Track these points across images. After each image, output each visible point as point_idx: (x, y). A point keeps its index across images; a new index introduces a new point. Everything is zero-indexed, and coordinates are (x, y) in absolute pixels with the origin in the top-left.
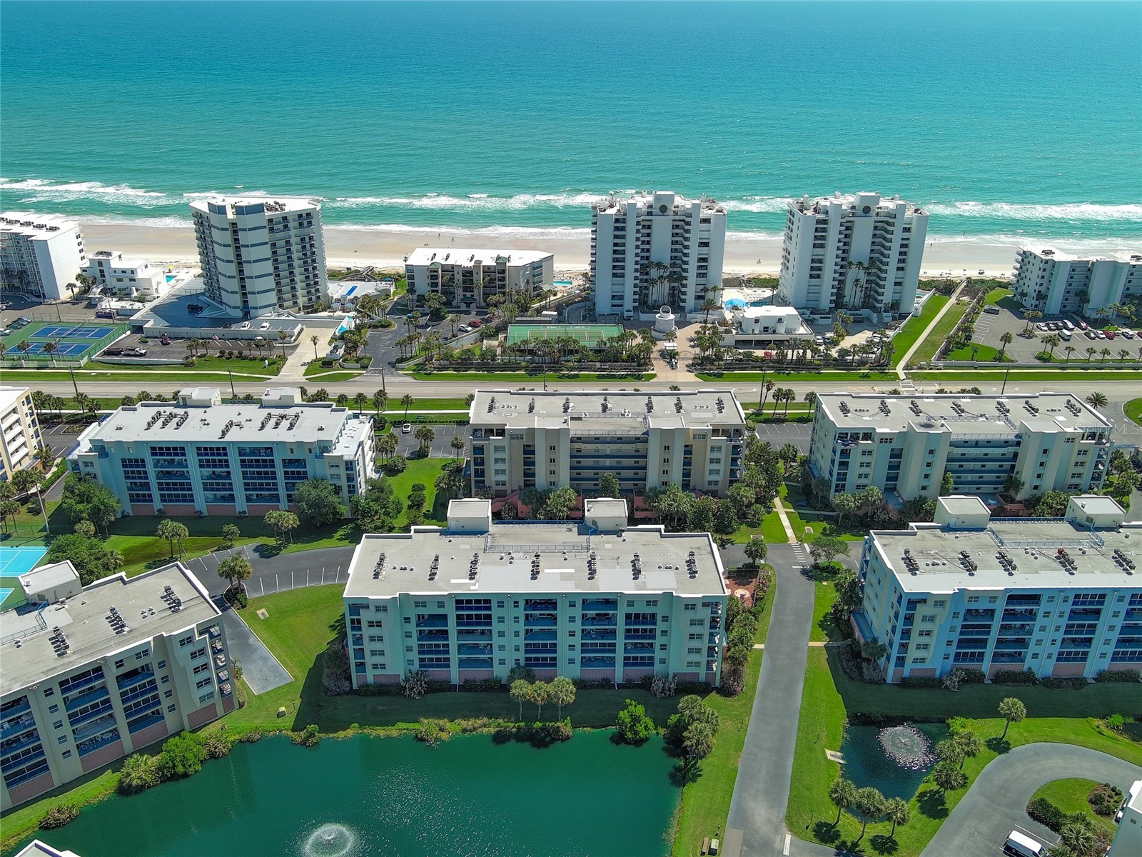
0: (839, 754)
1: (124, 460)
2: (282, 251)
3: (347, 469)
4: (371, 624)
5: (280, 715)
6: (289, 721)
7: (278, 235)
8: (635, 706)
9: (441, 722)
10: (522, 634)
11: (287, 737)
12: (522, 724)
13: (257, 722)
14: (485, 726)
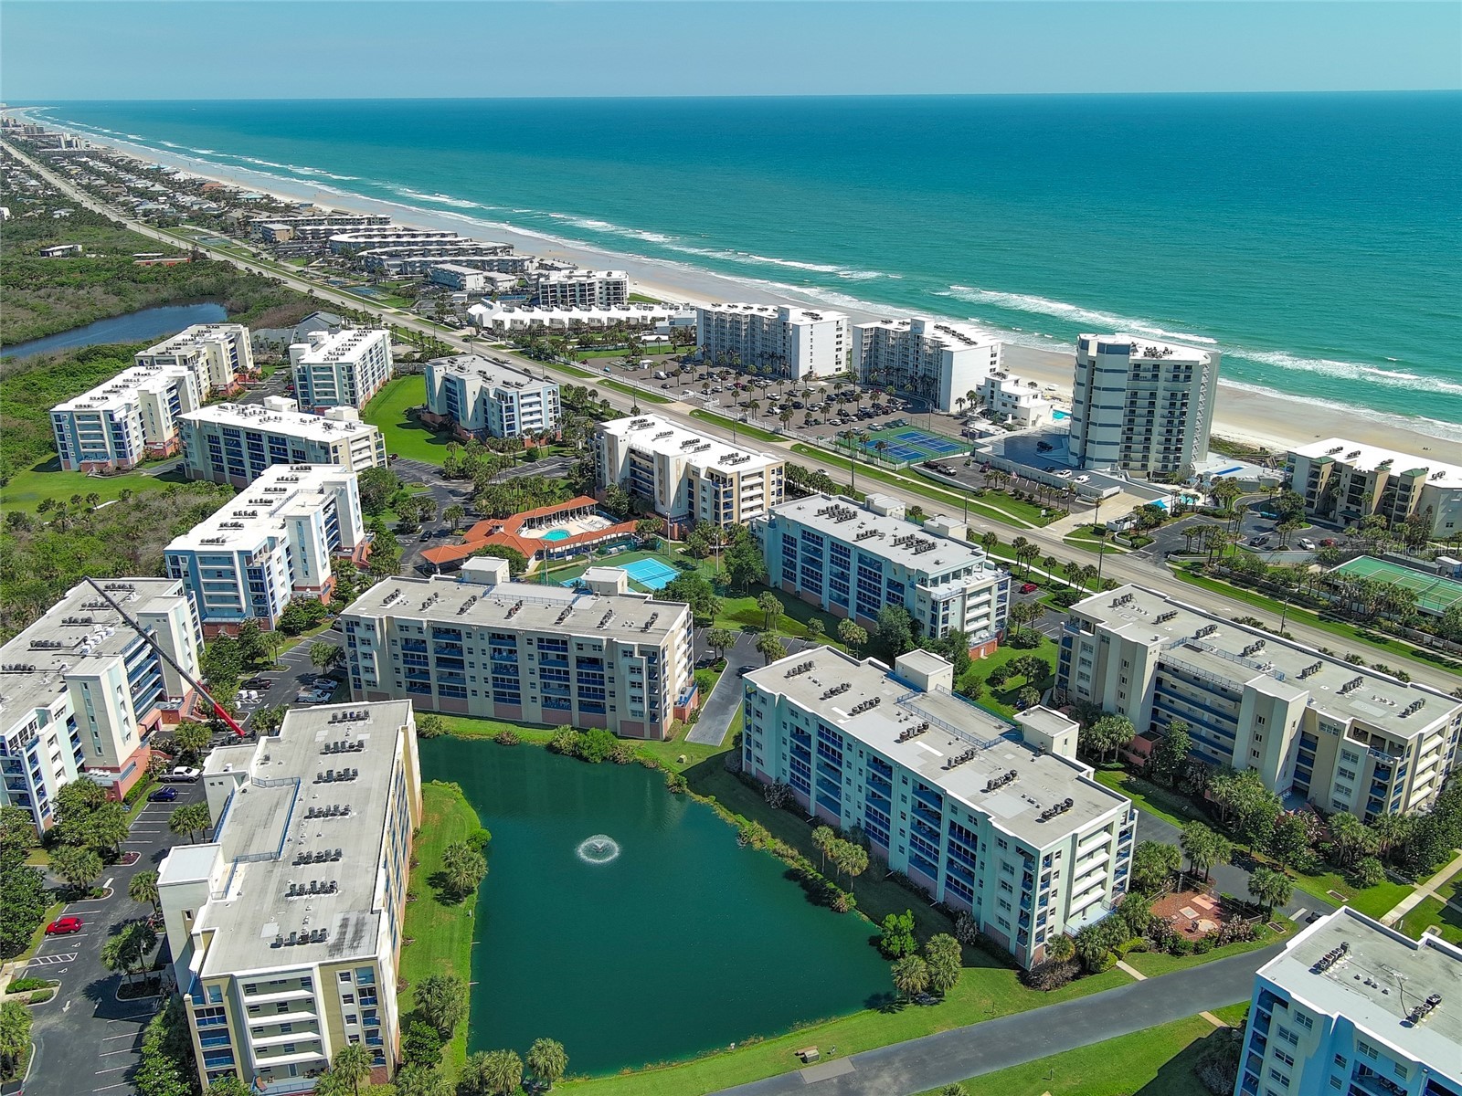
1: (785, 535)
2: (1142, 403)
3: (931, 608)
4: (757, 714)
5: (680, 761)
6: (680, 769)
7: (1142, 384)
9: (765, 833)
10: (864, 791)
11: (667, 777)
12: (820, 876)
13: (662, 757)
14: (793, 858)
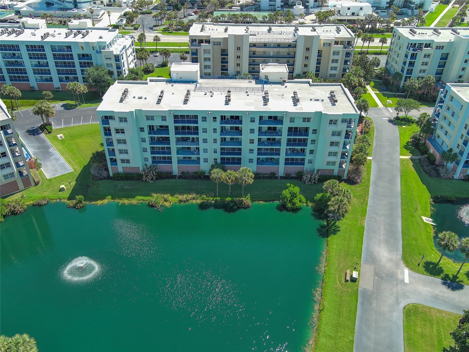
0: (431, 219)
3: (116, 60)
4: (117, 131)
5: (62, 190)
6: (66, 194)
8: (293, 187)
9: (166, 196)
10: (219, 141)
11: (64, 203)
12: (218, 199)
13: (46, 194)
14: (194, 199)
